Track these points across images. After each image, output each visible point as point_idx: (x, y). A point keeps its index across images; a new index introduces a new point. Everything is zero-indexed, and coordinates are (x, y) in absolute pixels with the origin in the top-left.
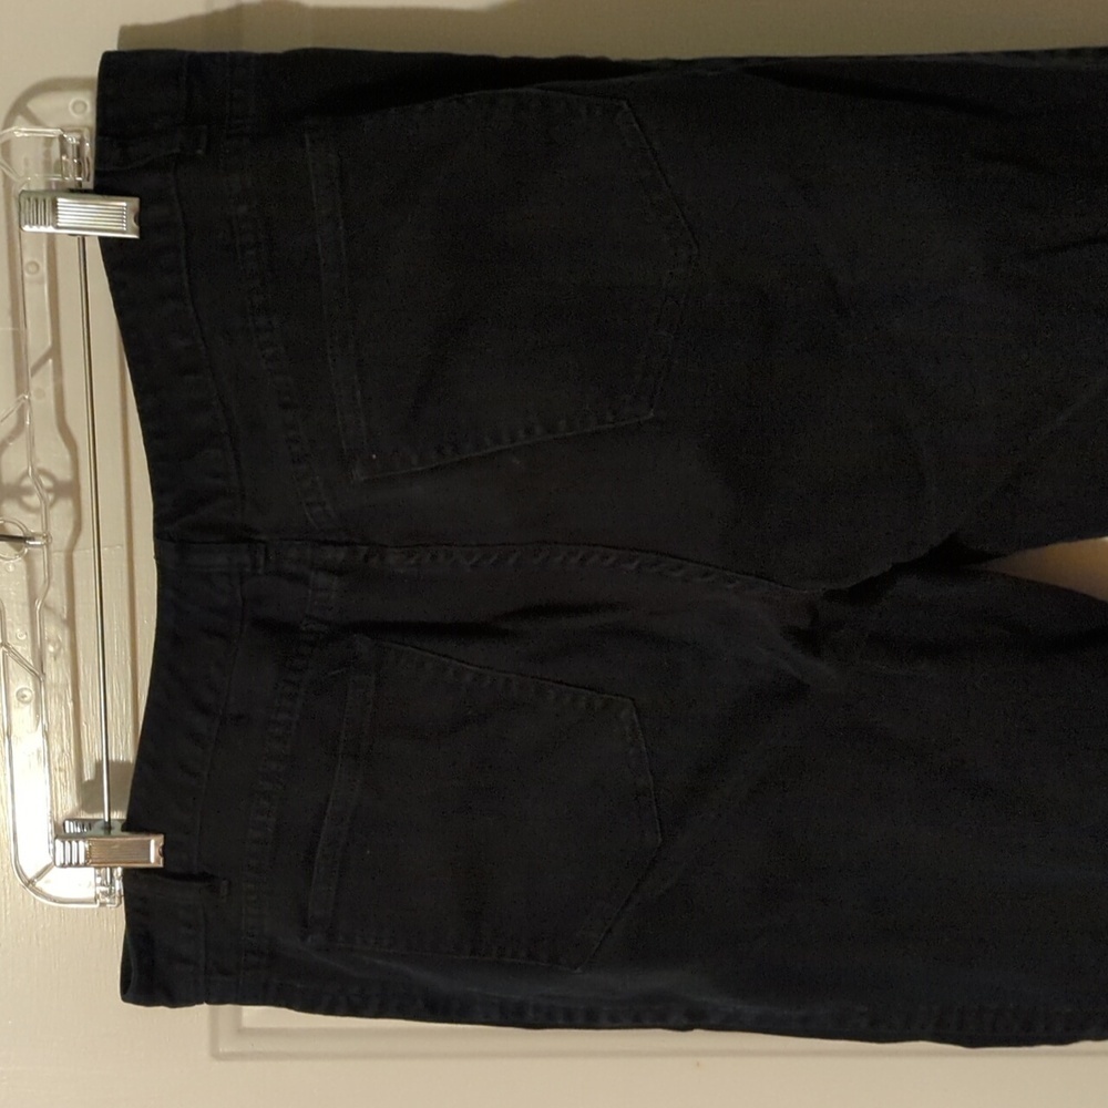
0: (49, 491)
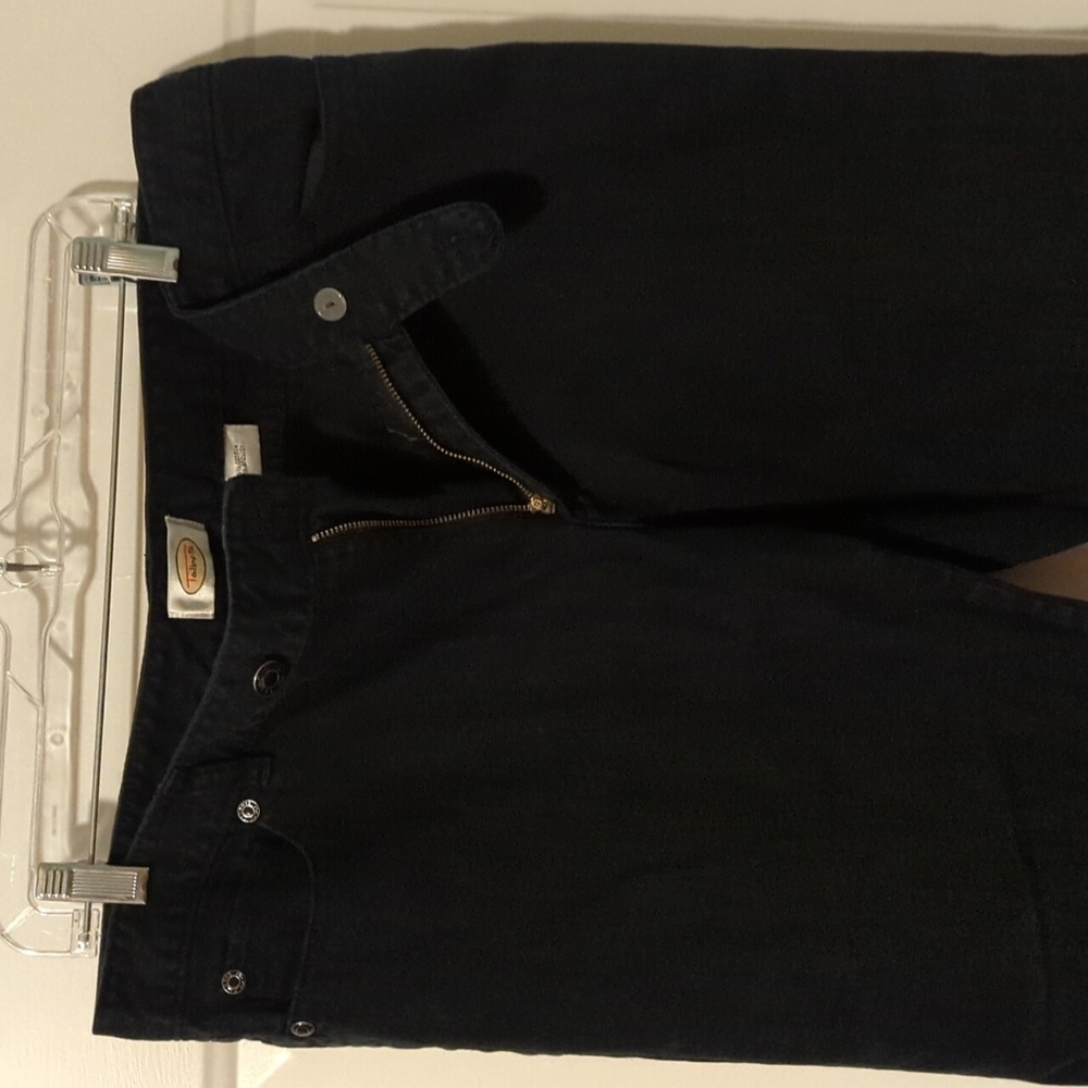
0: (67, 536)
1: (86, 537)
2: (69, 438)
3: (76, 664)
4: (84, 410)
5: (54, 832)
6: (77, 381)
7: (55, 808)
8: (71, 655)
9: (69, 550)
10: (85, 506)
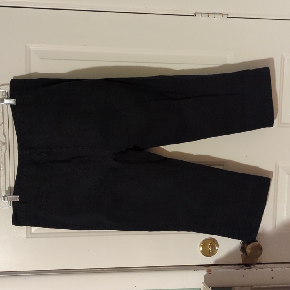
1: (5, 144)
3: (5, 164)
9: (3, 145)
10: (5, 138)
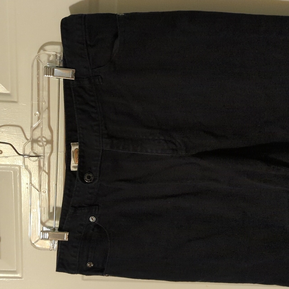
0: (45, 142)
1: (50, 142)
2: (45, 115)
4: (49, 108)
5: (44, 213)
6: (46, 100)
7: (44, 208)
8: (47, 171)
9: (46, 145)
